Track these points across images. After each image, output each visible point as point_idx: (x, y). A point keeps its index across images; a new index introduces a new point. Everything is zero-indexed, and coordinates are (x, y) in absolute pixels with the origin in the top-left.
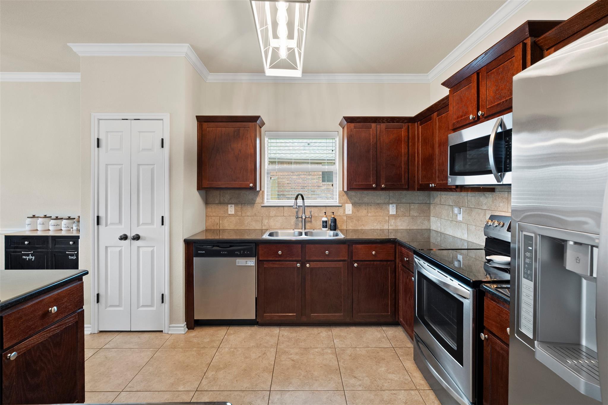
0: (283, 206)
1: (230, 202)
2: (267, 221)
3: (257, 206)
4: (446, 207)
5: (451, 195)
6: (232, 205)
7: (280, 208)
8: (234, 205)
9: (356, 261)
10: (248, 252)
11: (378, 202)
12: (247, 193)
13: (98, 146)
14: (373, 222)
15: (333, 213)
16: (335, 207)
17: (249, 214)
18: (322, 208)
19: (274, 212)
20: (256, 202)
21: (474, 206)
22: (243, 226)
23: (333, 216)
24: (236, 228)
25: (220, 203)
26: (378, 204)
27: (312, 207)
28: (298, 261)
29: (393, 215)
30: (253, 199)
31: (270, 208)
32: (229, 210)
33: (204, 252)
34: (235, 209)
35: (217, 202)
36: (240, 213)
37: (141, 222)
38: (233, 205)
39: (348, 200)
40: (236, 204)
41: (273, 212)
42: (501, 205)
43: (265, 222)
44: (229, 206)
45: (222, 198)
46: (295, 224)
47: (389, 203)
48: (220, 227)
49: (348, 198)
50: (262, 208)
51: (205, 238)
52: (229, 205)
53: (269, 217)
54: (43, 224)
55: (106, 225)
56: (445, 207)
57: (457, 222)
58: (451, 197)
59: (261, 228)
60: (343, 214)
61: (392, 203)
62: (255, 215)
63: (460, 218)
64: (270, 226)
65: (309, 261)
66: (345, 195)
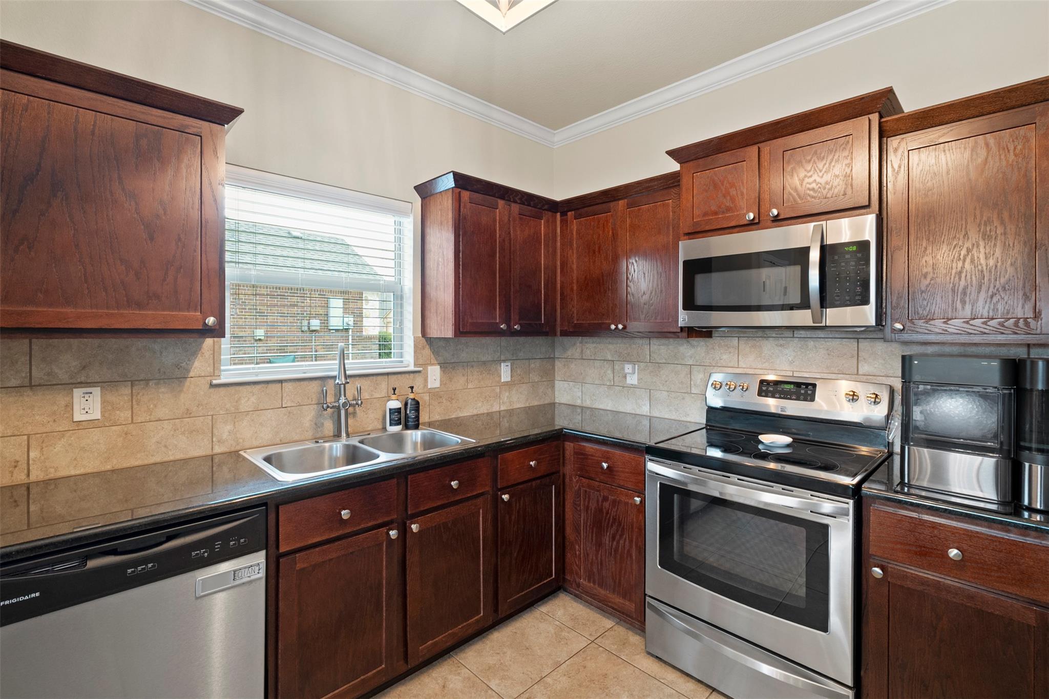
0: (281, 381)
1: (83, 379)
2: (229, 427)
3: (195, 386)
4: (597, 363)
5: (610, 343)
6: (89, 390)
7: (270, 386)
8: (102, 388)
9: (504, 490)
10: (242, 540)
11: (484, 359)
12: (157, 347)
14: (476, 401)
15: (412, 388)
16: (407, 375)
17: (162, 412)
18: (379, 378)
19: (253, 399)
20: (191, 374)
21: (666, 360)
22: (139, 456)
23: (412, 396)
24: (109, 467)
25: (31, 386)
26: (484, 363)
27: (357, 378)
29: (506, 383)
30: (178, 366)
31: (241, 388)
32: (76, 407)
33: (38, 594)
34: (104, 402)
35: (14, 382)
36: (128, 414)
38: (97, 391)
39: (432, 356)
40: (107, 384)
41: (248, 400)
42: (725, 357)
43: (224, 430)
44: (78, 393)
46: (314, 426)
47: (500, 361)
48: (28, 475)
49: (433, 353)
50: (212, 390)
52: (75, 390)
53: (236, 415)
56: (594, 363)
57: (623, 387)
58: (610, 346)
59: (209, 452)
60: (424, 387)
61: (504, 361)
62: (188, 413)
63: (632, 380)
64: (241, 441)
65: (413, 517)
66: (428, 347)
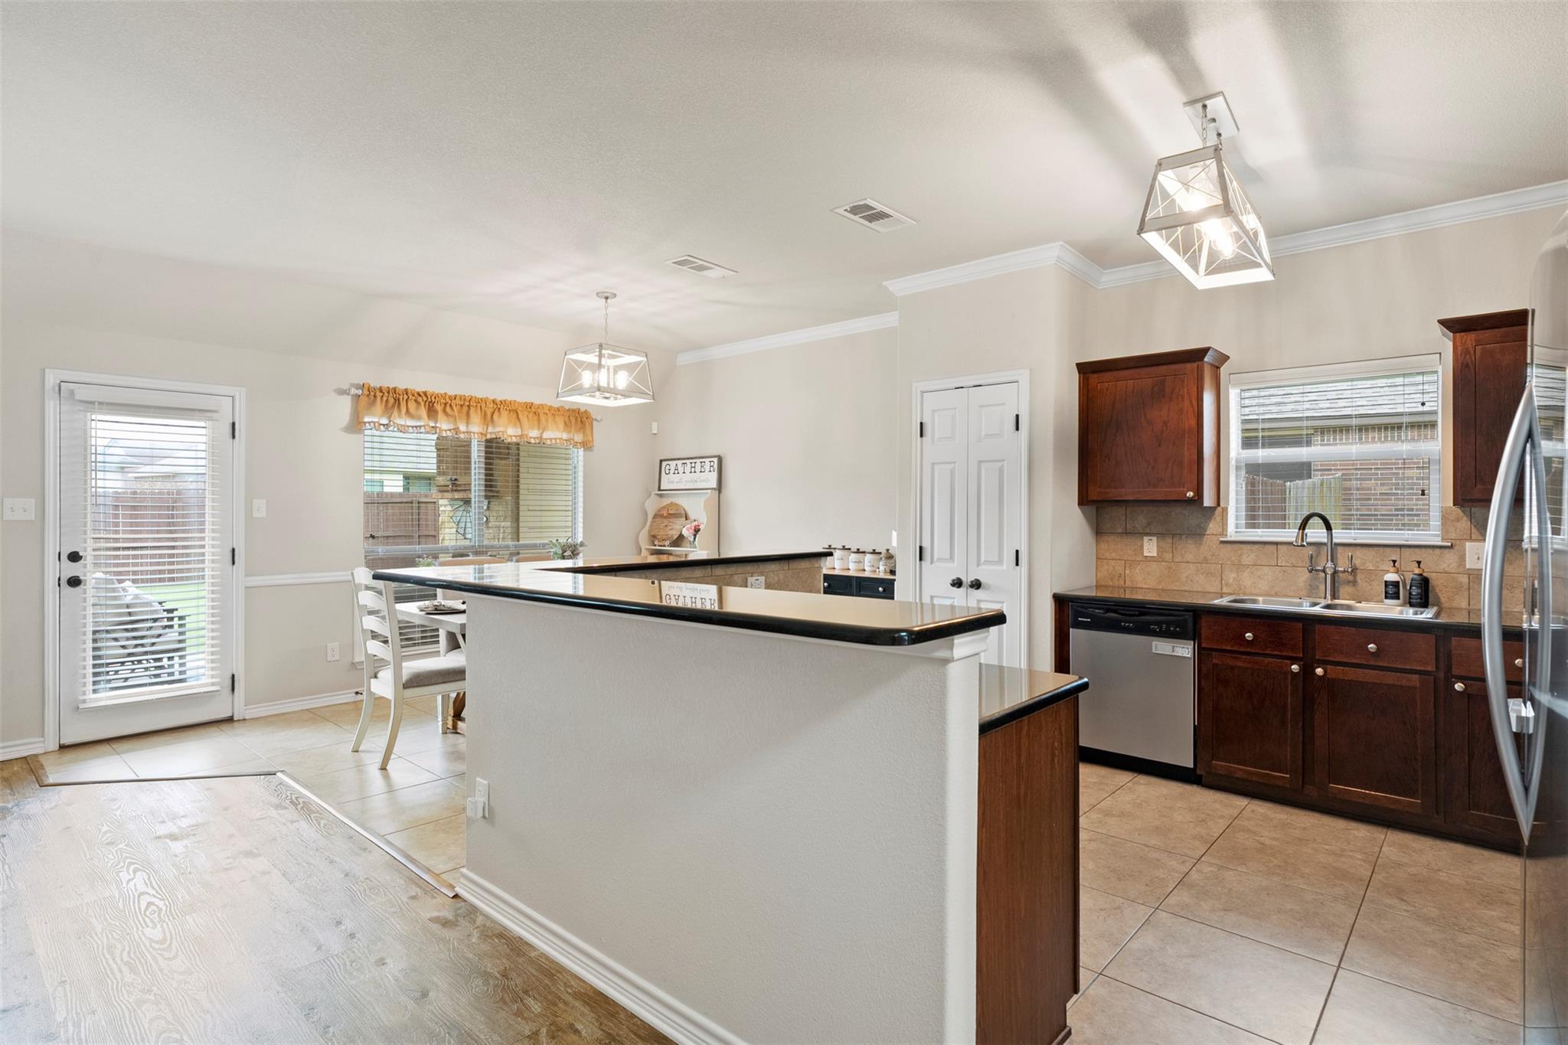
0: (1277, 543)
1: (1148, 531)
2: (1233, 575)
3: (1210, 542)
6: (1151, 538)
7: (1266, 546)
8: (1158, 537)
9: (1461, 679)
10: (1178, 629)
12: (1186, 512)
13: (921, 436)
15: (1419, 563)
17: (1189, 557)
18: (1388, 550)
19: (1252, 556)
20: (1208, 532)
22: (1176, 583)
23: (1417, 571)
24: (1160, 587)
25: (1126, 533)
27: (1359, 548)
28: (1294, 660)
30: (1199, 526)
31: (1243, 546)
32: (1145, 548)
33: (1089, 620)
34: (1158, 546)
35: (1120, 531)
36: (1171, 555)
37: (983, 560)
38: (1155, 539)
39: (1474, 530)
40: (1160, 535)
41: (1249, 556)
43: (1230, 577)
44: (1146, 539)
45: (1131, 522)
46: (1308, 587)
48: (1125, 582)
49: (1475, 526)
50: (1221, 545)
51: (1094, 595)
52: (1145, 538)
53: (1239, 567)
54: (842, 559)
55: (932, 563)
59: (1219, 591)
60: (1459, 566)
62: (1205, 561)
64: (1242, 587)
65: (1323, 663)
66: (1465, 518)
